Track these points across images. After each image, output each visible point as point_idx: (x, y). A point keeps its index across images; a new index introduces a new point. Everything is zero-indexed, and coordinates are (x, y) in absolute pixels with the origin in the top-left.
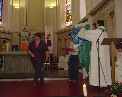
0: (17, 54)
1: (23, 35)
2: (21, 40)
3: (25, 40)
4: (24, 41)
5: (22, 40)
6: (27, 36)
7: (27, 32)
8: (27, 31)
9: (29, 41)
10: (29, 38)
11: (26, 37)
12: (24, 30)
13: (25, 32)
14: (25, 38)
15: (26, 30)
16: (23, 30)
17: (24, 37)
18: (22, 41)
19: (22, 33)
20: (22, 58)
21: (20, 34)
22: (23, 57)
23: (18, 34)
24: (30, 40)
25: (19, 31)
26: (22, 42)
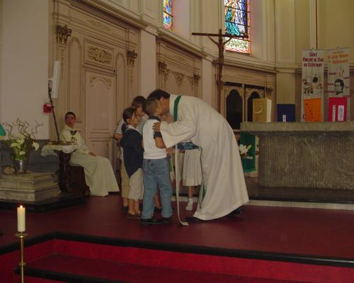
0: (297, 130)
1: (307, 77)
2: (303, 91)
3: (315, 90)
4: (312, 92)
5: (306, 89)
6: (320, 77)
7: (320, 65)
8: (319, 63)
9: (326, 92)
10: (326, 84)
11: (315, 80)
12: (311, 60)
13: (314, 65)
14: (314, 85)
15: (315, 60)
16: (306, 60)
17: (309, 81)
18: (305, 93)
19: (304, 69)
20: (309, 142)
21: (298, 74)
22: (313, 140)
23: (294, 71)
24: (329, 90)
25: (296, 64)
26: (304, 97)
